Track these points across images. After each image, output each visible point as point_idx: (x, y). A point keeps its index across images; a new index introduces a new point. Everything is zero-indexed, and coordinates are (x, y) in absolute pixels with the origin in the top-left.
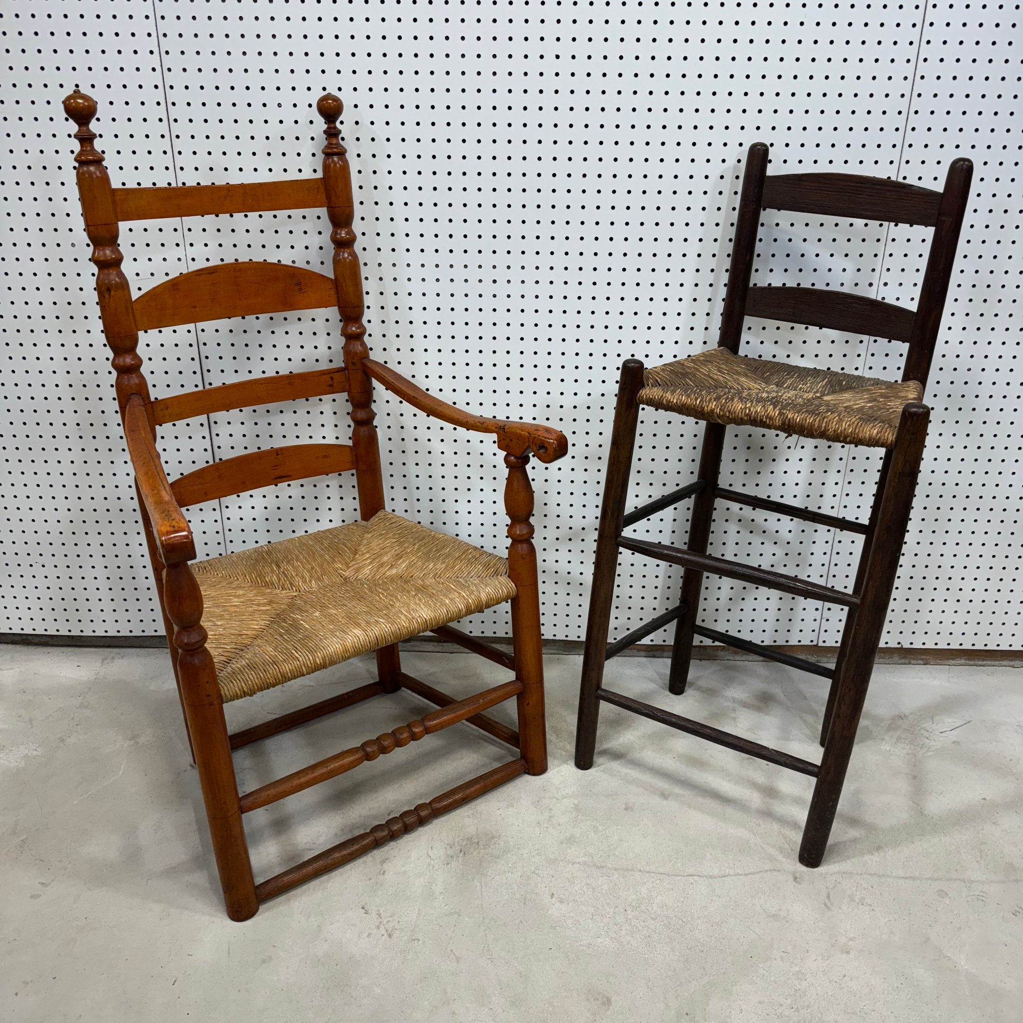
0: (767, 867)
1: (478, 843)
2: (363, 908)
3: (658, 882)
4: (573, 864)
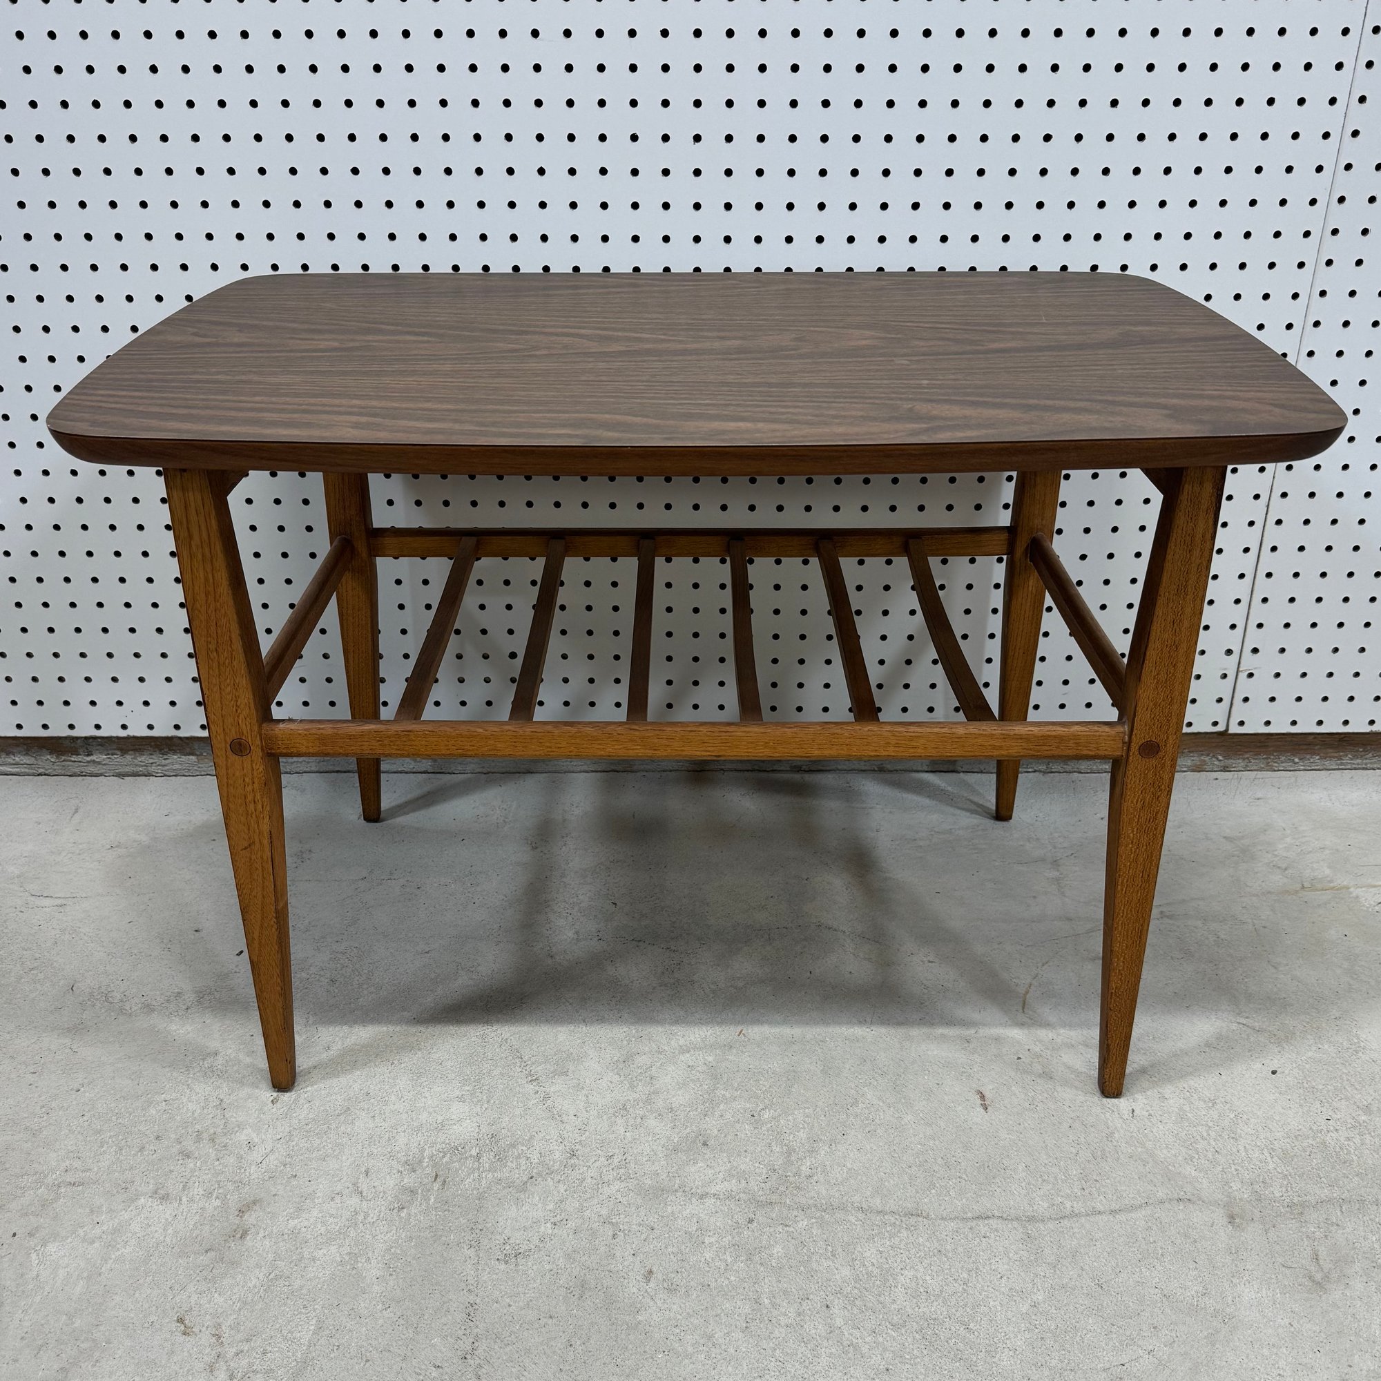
0: (1161, 1195)
1: (478, 1158)
2: (180, 1321)
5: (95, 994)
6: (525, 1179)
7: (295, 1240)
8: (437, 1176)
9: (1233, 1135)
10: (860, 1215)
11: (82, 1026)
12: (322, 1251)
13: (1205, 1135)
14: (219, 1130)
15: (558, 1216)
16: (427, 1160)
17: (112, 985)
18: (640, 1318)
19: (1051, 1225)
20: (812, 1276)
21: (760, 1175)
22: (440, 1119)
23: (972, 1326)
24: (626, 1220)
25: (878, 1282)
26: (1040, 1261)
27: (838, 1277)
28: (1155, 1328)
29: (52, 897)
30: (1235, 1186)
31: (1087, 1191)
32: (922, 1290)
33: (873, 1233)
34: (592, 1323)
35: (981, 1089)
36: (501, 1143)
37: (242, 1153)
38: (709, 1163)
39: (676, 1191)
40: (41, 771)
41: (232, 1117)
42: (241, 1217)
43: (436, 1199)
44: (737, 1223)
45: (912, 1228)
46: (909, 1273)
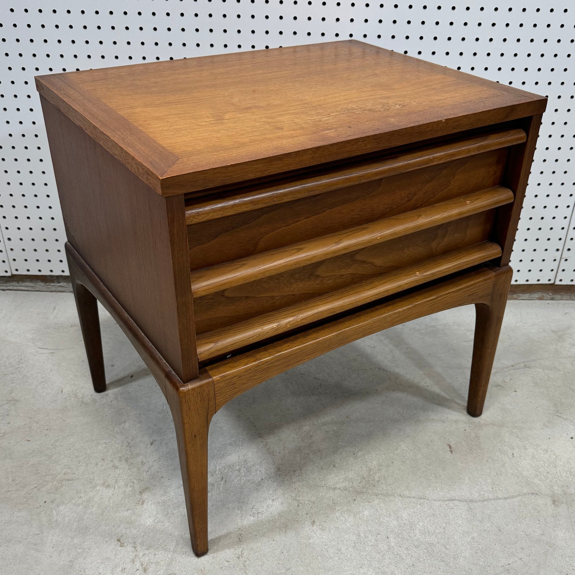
0: (525, 491)
1: (239, 470)
2: (119, 540)
3: (419, 506)
4: (335, 489)
5: (71, 394)
6: (260, 480)
7: (164, 506)
8: (222, 478)
9: (555, 466)
10: (400, 498)
11: (66, 409)
12: (176, 510)
13: (543, 465)
14: (129, 456)
15: (274, 496)
16: (218, 471)
17: (78, 390)
18: (311, 541)
19: (479, 504)
20: (381, 524)
21: (358, 480)
22: (222, 453)
23: (447, 547)
24: (303, 499)
25: (408, 528)
26: (475, 519)
27: (392, 525)
28: (523, 549)
29: (47, 349)
30: (555, 488)
31: (494, 489)
32: (426, 531)
33: (406, 506)
34: (291, 543)
35: (450, 444)
36: (249, 464)
37: (139, 466)
38: (336, 474)
39: (323, 486)
40: (37, 289)
41: (134, 450)
42: (141, 495)
43: (223, 488)
44: (349, 501)
45: (422, 504)
46: (421, 524)
